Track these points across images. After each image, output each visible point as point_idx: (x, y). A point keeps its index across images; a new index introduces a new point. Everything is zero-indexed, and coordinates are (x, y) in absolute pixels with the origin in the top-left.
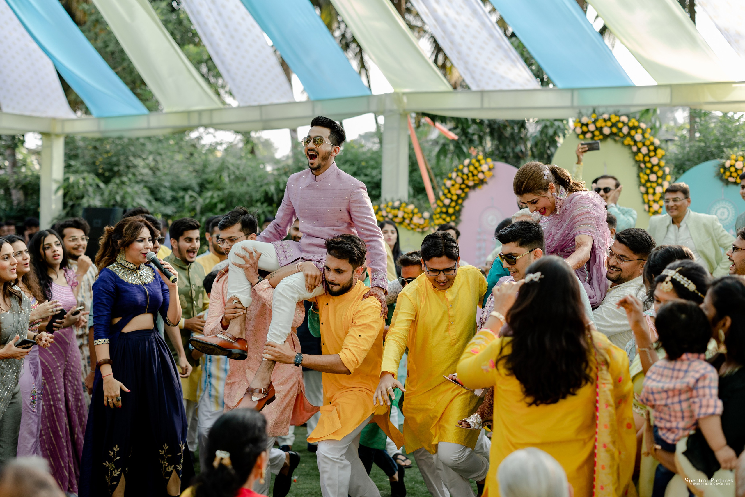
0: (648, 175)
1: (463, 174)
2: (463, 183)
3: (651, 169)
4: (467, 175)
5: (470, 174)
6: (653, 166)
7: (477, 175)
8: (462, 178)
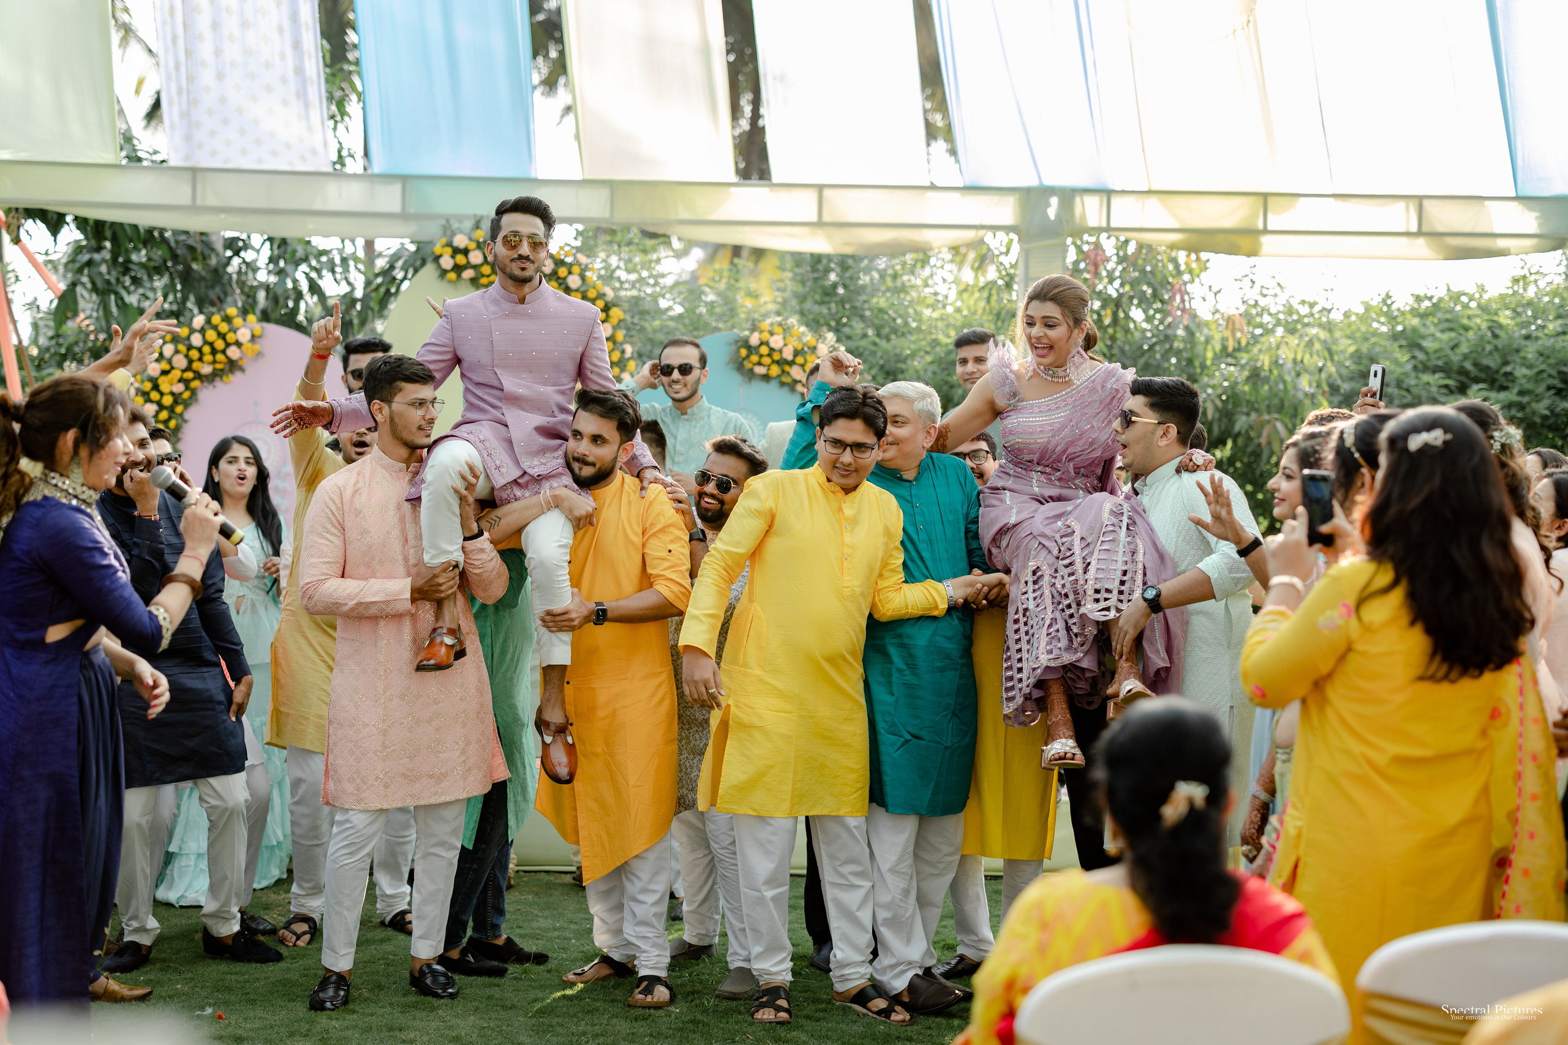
1: (190, 347)
2: (188, 368)
4: (200, 350)
5: (207, 349)
7: (224, 352)
8: (187, 356)
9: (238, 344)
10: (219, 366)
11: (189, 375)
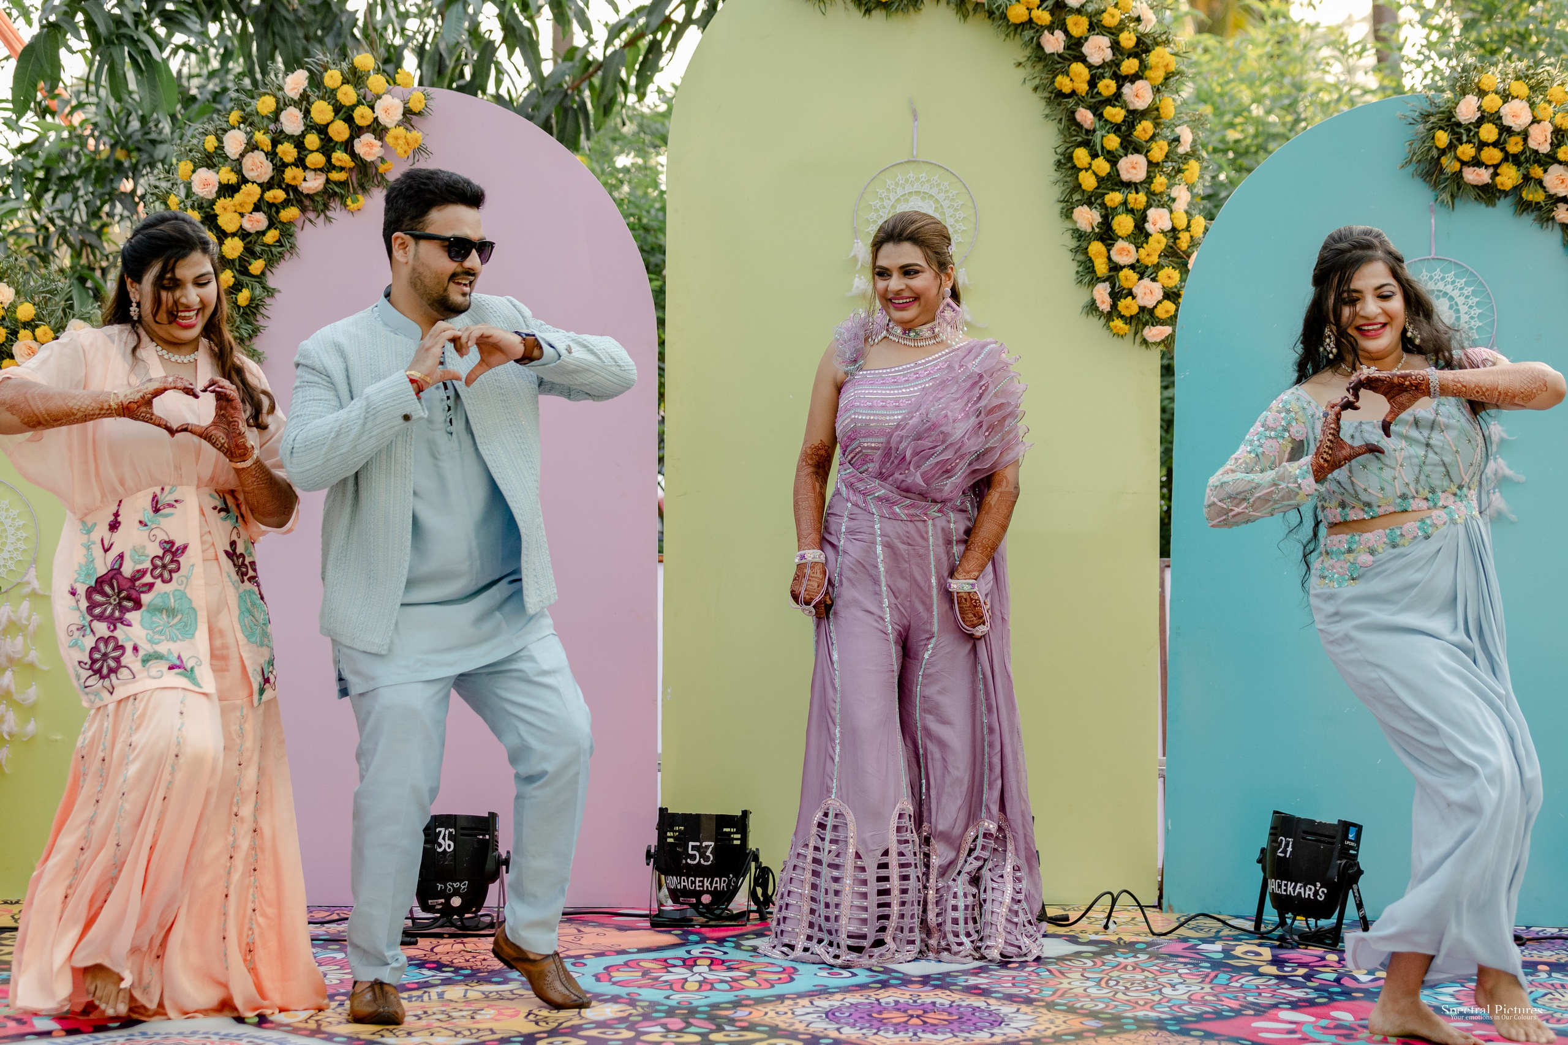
0: (1113, 159)
1: (279, 137)
2: (275, 181)
3: (1125, 130)
4: (299, 143)
5: (312, 140)
6: (1134, 116)
7: (348, 146)
8: (272, 155)
9: (378, 129)
10: (335, 176)
11: (277, 195)
